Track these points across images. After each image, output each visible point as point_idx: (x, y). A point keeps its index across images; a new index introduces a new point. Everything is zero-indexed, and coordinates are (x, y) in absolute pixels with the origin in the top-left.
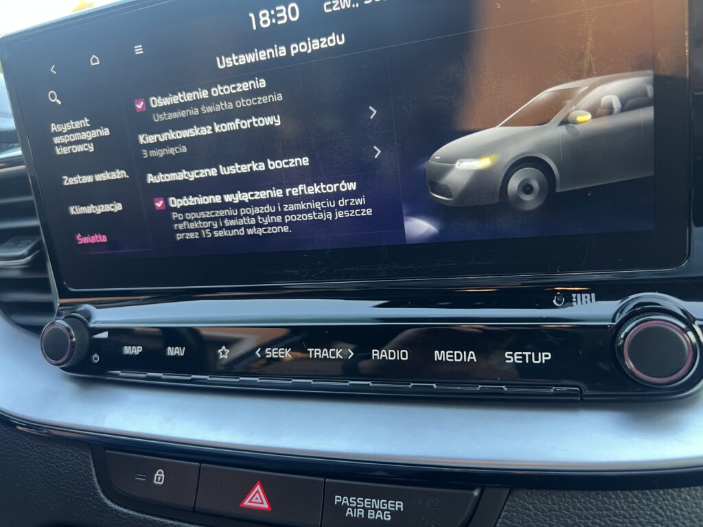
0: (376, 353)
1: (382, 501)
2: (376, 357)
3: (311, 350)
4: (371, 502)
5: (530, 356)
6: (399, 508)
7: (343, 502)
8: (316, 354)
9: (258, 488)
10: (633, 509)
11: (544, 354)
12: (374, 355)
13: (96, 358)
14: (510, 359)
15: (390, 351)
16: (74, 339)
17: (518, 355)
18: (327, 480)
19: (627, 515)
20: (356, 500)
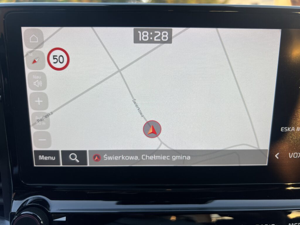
16: (42, 222)
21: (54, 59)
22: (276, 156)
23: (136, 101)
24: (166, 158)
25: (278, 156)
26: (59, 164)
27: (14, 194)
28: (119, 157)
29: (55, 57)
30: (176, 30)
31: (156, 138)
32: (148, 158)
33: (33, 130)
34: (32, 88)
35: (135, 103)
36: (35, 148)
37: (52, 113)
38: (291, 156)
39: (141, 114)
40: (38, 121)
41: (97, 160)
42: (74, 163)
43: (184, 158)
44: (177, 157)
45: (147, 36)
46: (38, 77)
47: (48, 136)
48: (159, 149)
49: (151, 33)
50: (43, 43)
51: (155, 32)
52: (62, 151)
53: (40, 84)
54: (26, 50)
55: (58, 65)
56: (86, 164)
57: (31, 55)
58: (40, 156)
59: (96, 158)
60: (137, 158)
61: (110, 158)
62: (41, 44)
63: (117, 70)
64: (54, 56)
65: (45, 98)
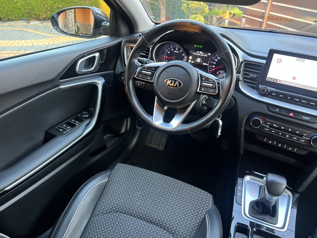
2: (311, 103)
4: (306, 117)
6: (310, 119)
7: (303, 117)
9: (292, 113)
13: (267, 94)
16: (266, 91)
18: (301, 114)
26: (271, 81)
30: (306, 60)
31: (294, 80)
36: (268, 76)
41: (280, 82)
50: (277, 57)
51: (301, 59)
52: (273, 78)
56: (277, 82)
61: (283, 82)
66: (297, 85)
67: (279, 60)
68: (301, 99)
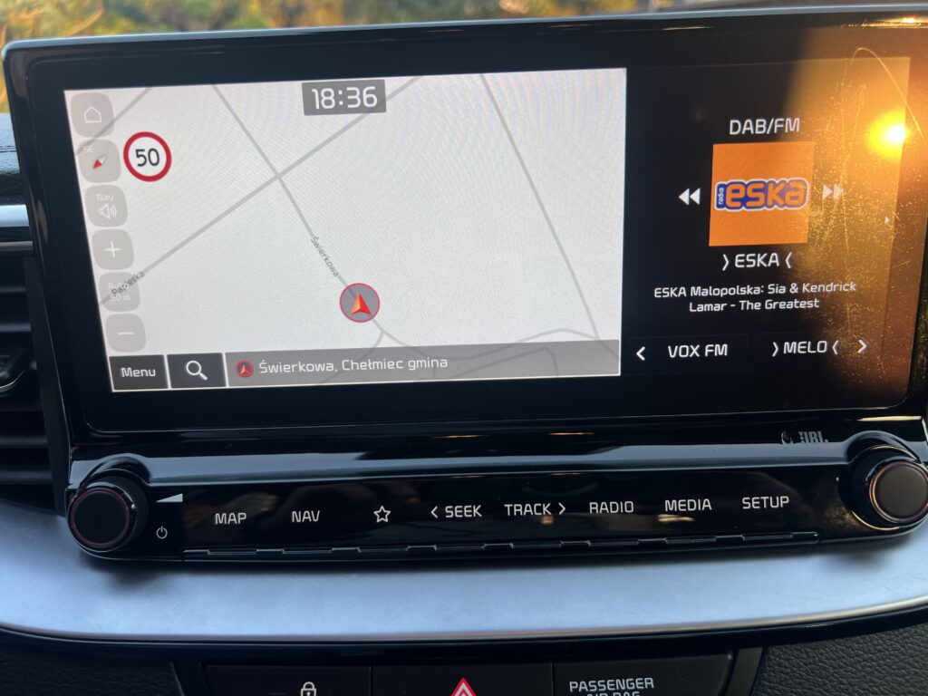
0: (594, 506)
1: (628, 680)
2: (594, 511)
3: (508, 506)
4: (615, 683)
5: (768, 501)
6: (650, 686)
7: (581, 688)
8: (515, 510)
9: (463, 686)
10: (880, 651)
11: (782, 497)
12: (591, 508)
13: (162, 532)
14: (747, 505)
15: (611, 503)
16: (133, 506)
17: (755, 500)
18: (556, 665)
19: (874, 657)
20: (596, 684)
21: (138, 156)
22: (639, 354)
23: (319, 241)
24: (395, 366)
25: (642, 354)
26: (166, 386)
27: (74, 449)
28: (293, 366)
29: (140, 153)
30: (392, 83)
31: (371, 322)
32: (355, 366)
33: (105, 314)
34: (98, 222)
35: (317, 245)
36: (111, 352)
37: (142, 274)
38: (673, 354)
39: (332, 269)
40: (114, 292)
41: (245, 375)
42: (198, 381)
43: (435, 363)
44: (419, 363)
45: (331, 98)
46: (107, 198)
47: (137, 325)
48: (379, 346)
49: (340, 92)
50: (111, 124)
51: (349, 89)
52: (169, 357)
53: (114, 211)
54: (77, 140)
55: (149, 170)
56: (224, 385)
57: (89, 149)
58: (123, 369)
59: (243, 370)
60: (331, 367)
61: (274, 369)
62: (109, 127)
63: (273, 175)
64: (137, 151)
65: (125, 241)
66: (414, 365)
67: (145, 144)
68: (492, 491)
